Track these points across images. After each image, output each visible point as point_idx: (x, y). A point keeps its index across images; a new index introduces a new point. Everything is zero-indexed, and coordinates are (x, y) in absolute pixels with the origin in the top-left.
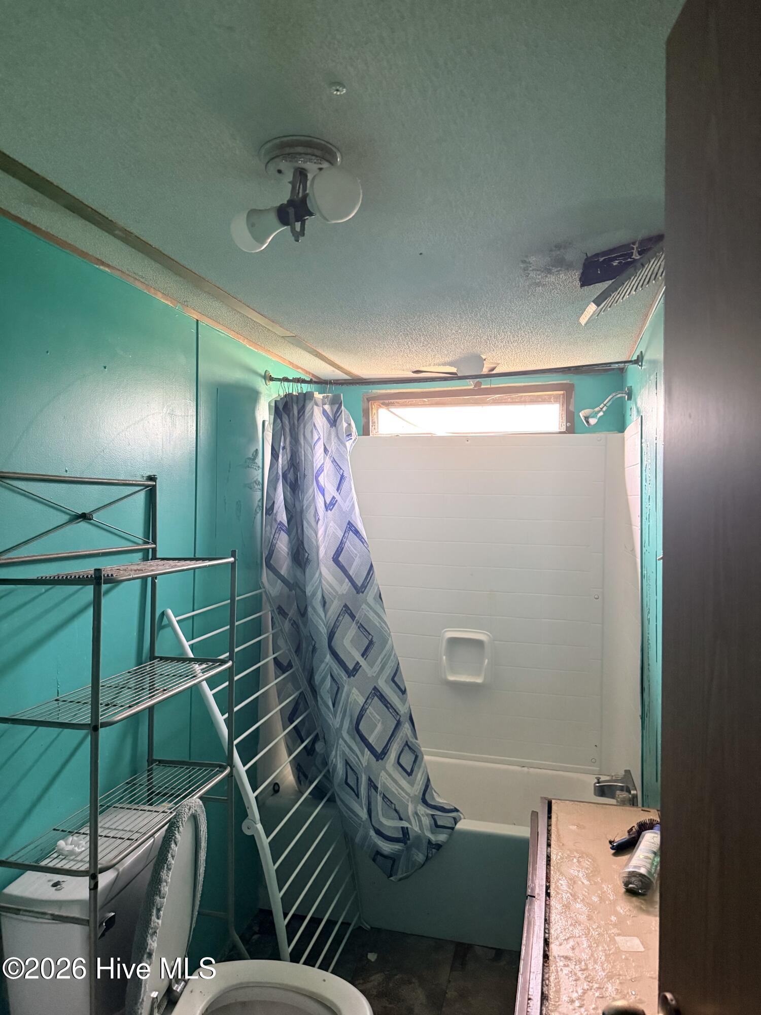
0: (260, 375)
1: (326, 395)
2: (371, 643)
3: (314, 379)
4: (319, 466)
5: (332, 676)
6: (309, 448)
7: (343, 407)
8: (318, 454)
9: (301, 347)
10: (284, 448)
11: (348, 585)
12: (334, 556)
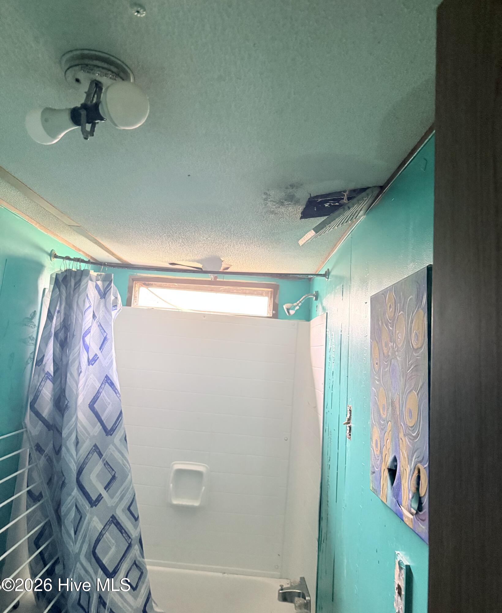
0: (47, 253)
1: (100, 273)
2: (114, 478)
3: (91, 261)
4: (86, 329)
5: (76, 506)
6: (80, 314)
7: (112, 284)
8: (87, 319)
9: (83, 236)
10: (59, 312)
11: (99, 428)
12: (90, 403)
